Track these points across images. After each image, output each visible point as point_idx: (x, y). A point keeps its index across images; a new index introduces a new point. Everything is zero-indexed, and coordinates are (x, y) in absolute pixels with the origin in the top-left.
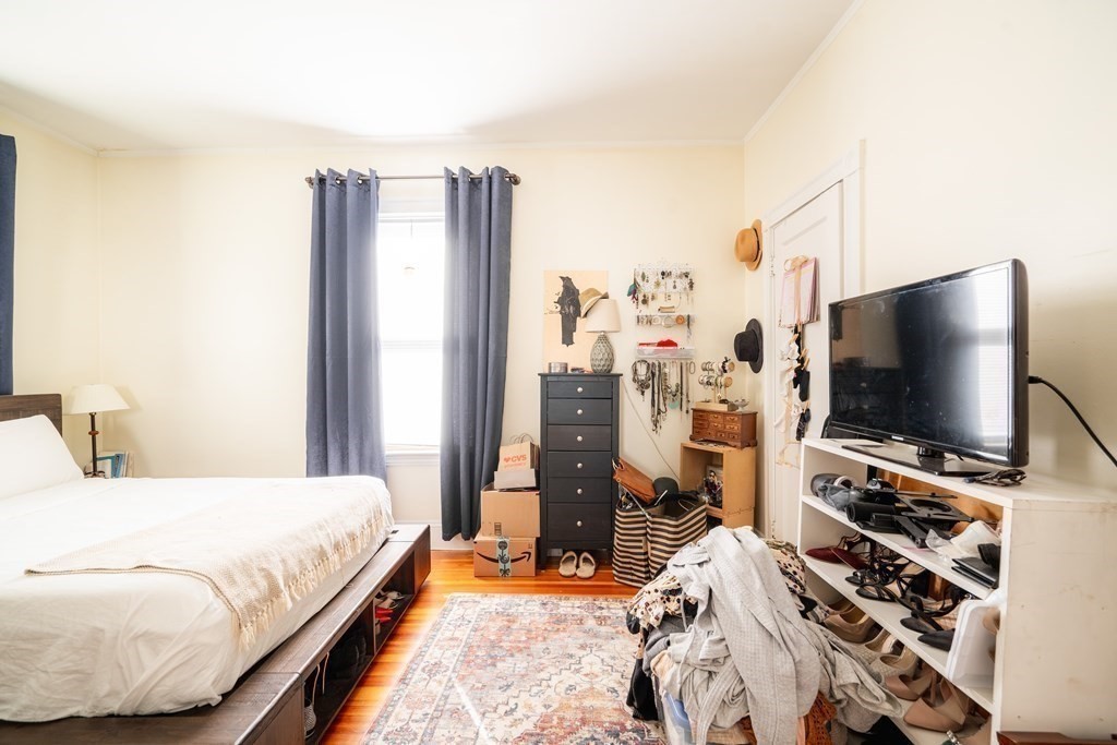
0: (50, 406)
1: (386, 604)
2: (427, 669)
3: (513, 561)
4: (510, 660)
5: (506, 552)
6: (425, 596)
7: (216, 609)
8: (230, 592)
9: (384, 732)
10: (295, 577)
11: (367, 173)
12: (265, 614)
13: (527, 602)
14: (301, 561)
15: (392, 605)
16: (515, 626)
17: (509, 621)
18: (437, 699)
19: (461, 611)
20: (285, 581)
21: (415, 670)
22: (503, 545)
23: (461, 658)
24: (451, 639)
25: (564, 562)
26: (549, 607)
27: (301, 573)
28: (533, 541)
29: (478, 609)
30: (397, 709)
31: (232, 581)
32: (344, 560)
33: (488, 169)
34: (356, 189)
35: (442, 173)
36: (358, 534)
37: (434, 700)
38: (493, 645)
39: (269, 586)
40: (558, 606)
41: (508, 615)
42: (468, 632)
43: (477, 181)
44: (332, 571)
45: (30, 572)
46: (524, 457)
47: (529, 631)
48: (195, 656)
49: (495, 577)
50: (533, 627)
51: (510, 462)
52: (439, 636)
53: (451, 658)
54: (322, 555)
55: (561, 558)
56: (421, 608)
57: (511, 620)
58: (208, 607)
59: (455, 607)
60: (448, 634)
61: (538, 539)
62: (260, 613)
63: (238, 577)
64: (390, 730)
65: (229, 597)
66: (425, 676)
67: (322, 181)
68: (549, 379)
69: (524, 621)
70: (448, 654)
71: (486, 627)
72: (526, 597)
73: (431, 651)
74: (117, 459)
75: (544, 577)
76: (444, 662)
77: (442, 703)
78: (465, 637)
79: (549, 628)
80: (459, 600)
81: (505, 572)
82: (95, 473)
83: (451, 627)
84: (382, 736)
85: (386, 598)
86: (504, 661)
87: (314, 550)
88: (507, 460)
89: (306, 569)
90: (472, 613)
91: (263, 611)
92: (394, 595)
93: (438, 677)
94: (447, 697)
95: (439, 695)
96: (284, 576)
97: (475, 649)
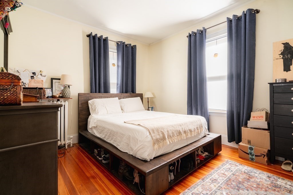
0: (141, 96)
1: (204, 155)
2: (212, 180)
3: (256, 156)
4: (246, 191)
5: (253, 151)
6: (218, 158)
7: (149, 138)
8: (153, 135)
9: (192, 192)
10: (171, 136)
11: (202, 29)
12: (161, 143)
13: (260, 173)
14: (173, 133)
15: (205, 156)
16: (252, 180)
17: (249, 177)
18: (212, 191)
19: (229, 166)
20: (167, 136)
21: (207, 178)
22: (251, 149)
23: (225, 182)
24: (223, 174)
25: (284, 164)
26: (272, 179)
27: (173, 136)
28: (266, 151)
29: (237, 168)
30: (198, 187)
31: (154, 132)
32: (187, 137)
33: (244, 11)
34: (199, 34)
35: (226, 20)
36: (193, 131)
37: (211, 190)
38: (240, 183)
39: (163, 136)
40: (277, 181)
41: (249, 175)
42: (231, 174)
43: (240, 18)
44: (183, 139)
45: (125, 122)
46: (262, 117)
47: (258, 184)
48: (144, 147)
49: (248, 160)
50: (261, 183)
51: (255, 118)
52: (219, 171)
53: (221, 180)
54: (180, 133)
55: (283, 162)
56: (216, 161)
57: (250, 177)
58: (147, 136)
59: (228, 164)
60: (222, 172)
61: (269, 150)
62: (160, 142)
63: (155, 131)
64: (195, 192)
65: (152, 136)
66: (210, 181)
67: (190, 35)
68: (274, 85)
69: (257, 180)
70: (221, 178)
71: (239, 176)
72: (260, 171)
73: (214, 175)
74: (152, 108)
75: (273, 167)
76: (219, 180)
77: (214, 193)
78: (229, 175)
79: (270, 187)
80: (230, 163)
81: (252, 159)
82: (148, 110)
83: (224, 170)
84: (191, 192)
85: (204, 153)
86: (243, 190)
87: (177, 131)
88: (254, 117)
89: (174, 135)
90: (234, 169)
91: (161, 142)
92: (207, 153)
93: (215, 184)
94: (216, 192)
95: (213, 190)
96: (167, 135)
97: (232, 181)
